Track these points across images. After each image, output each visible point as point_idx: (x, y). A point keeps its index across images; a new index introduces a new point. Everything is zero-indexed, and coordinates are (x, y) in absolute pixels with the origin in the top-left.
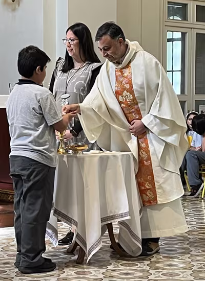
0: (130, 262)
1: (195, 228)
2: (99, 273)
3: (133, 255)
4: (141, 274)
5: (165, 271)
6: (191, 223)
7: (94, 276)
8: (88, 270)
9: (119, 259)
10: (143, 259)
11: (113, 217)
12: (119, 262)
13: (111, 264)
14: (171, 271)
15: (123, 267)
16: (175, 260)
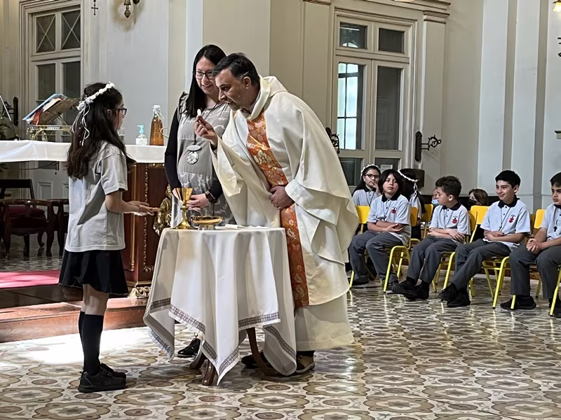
0: (279, 384)
1: (372, 334)
2: (235, 400)
3: (283, 374)
4: (293, 402)
5: (328, 398)
6: (367, 327)
7: (227, 403)
8: (218, 395)
9: (263, 379)
10: (298, 380)
11: (256, 320)
12: (263, 384)
13: (251, 386)
14: (336, 398)
15: (268, 391)
16: (343, 381)
